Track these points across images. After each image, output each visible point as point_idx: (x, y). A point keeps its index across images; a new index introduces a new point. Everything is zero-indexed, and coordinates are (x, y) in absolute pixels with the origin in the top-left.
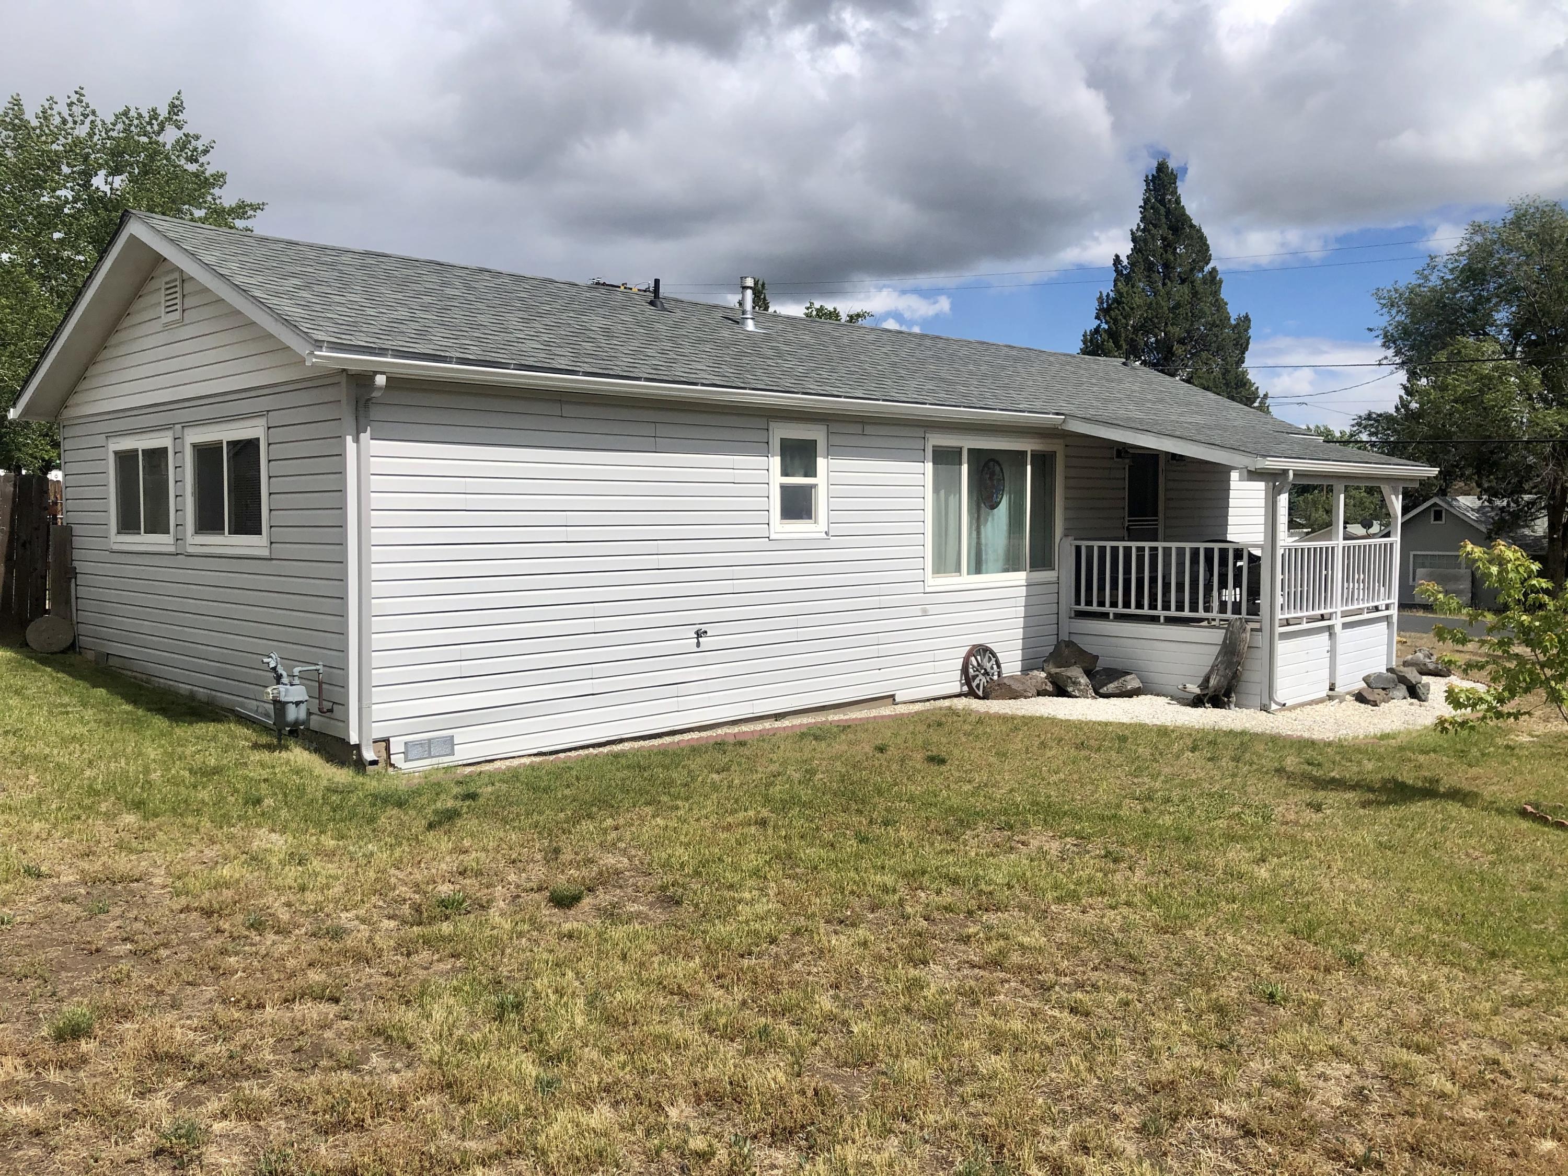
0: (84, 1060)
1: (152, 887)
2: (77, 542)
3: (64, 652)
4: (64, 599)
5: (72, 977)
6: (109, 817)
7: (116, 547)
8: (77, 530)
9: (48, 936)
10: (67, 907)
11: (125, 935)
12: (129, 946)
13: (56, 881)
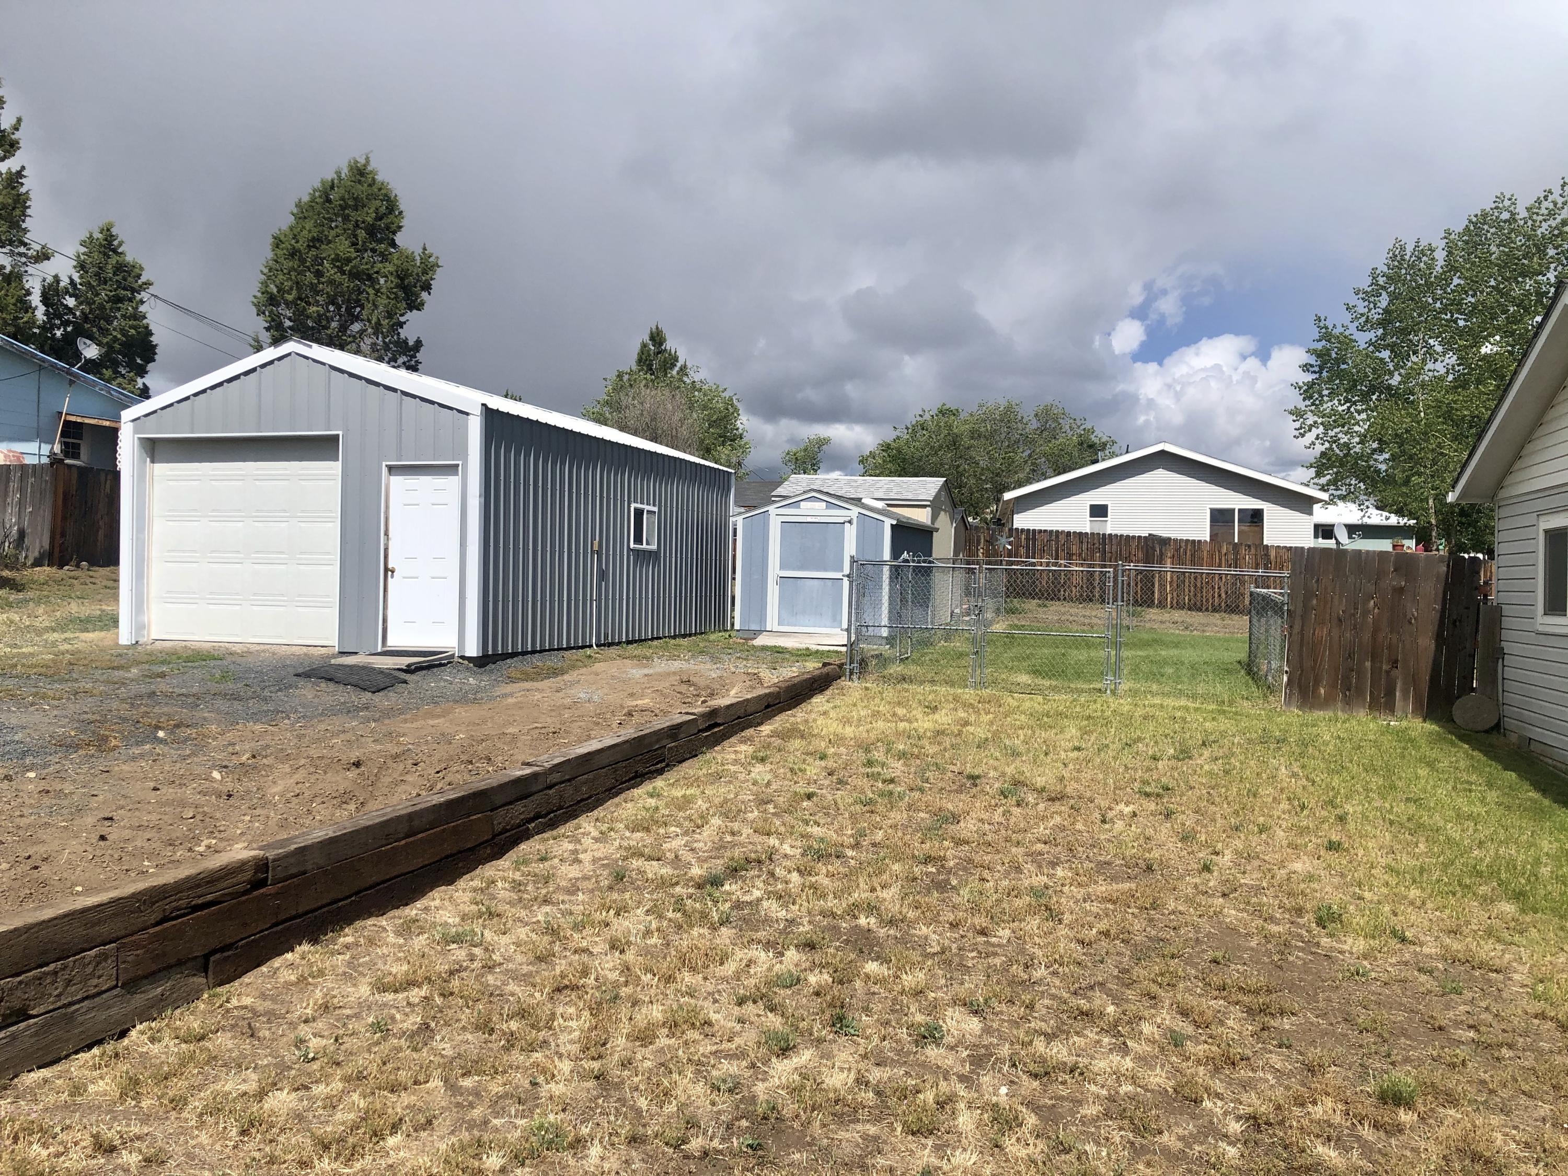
0: (1399, 1129)
1: (1510, 982)
2: (1506, 622)
3: (1486, 731)
4: (1492, 678)
5: (1410, 1046)
6: (1487, 901)
7: (1541, 629)
8: (1506, 610)
9: (1397, 999)
10: (1423, 978)
11: (1471, 1022)
12: (1472, 1034)
13: (1418, 949)
